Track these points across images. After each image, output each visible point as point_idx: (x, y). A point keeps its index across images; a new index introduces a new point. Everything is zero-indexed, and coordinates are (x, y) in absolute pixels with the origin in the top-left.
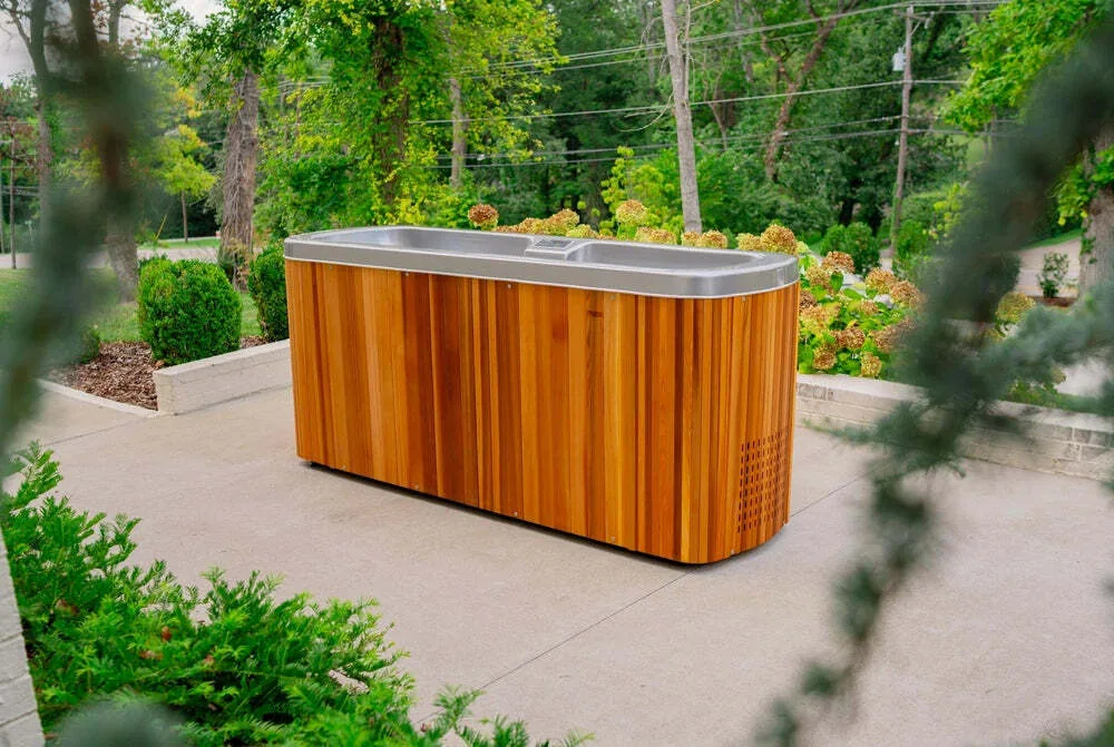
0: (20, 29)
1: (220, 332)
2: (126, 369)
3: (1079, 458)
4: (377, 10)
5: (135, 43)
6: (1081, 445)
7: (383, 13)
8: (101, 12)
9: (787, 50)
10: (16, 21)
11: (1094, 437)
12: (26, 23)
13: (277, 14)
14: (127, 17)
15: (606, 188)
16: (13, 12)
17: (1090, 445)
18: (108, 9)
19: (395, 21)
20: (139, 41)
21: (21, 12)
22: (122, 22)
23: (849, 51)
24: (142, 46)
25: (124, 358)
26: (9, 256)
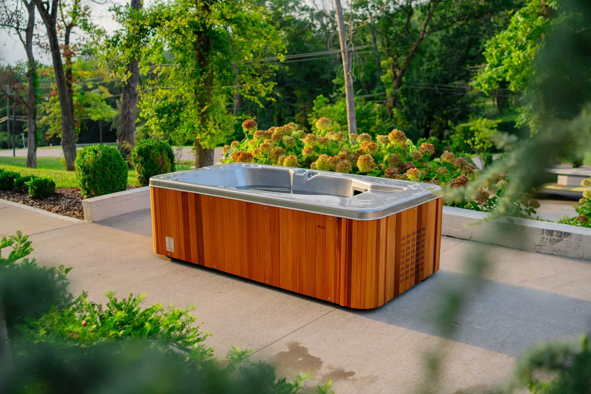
0: (20, 37)
1: (116, 182)
2: (69, 200)
3: (548, 244)
4: (199, 28)
5: (78, 46)
6: (549, 237)
7: (201, 30)
8: (61, 30)
9: (397, 54)
10: (19, 33)
11: (555, 233)
12: (24, 34)
13: (148, 30)
14: (74, 33)
15: (310, 117)
16: (17, 29)
17: (553, 237)
18: (65, 28)
19: (208, 34)
20: (80, 45)
21: (21, 29)
22: (71, 36)
23: (427, 55)
24: (81, 47)
25: (68, 195)
26: (12, 151)
